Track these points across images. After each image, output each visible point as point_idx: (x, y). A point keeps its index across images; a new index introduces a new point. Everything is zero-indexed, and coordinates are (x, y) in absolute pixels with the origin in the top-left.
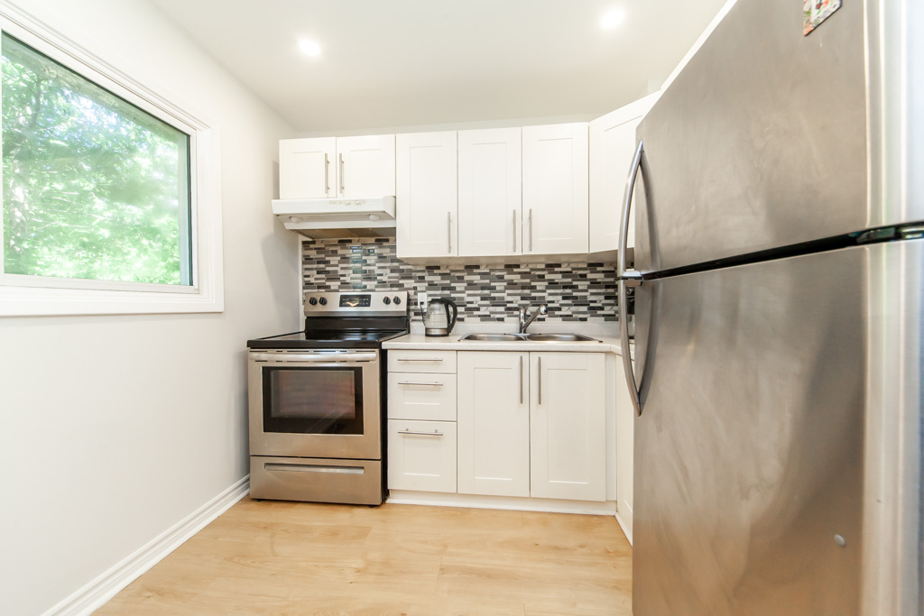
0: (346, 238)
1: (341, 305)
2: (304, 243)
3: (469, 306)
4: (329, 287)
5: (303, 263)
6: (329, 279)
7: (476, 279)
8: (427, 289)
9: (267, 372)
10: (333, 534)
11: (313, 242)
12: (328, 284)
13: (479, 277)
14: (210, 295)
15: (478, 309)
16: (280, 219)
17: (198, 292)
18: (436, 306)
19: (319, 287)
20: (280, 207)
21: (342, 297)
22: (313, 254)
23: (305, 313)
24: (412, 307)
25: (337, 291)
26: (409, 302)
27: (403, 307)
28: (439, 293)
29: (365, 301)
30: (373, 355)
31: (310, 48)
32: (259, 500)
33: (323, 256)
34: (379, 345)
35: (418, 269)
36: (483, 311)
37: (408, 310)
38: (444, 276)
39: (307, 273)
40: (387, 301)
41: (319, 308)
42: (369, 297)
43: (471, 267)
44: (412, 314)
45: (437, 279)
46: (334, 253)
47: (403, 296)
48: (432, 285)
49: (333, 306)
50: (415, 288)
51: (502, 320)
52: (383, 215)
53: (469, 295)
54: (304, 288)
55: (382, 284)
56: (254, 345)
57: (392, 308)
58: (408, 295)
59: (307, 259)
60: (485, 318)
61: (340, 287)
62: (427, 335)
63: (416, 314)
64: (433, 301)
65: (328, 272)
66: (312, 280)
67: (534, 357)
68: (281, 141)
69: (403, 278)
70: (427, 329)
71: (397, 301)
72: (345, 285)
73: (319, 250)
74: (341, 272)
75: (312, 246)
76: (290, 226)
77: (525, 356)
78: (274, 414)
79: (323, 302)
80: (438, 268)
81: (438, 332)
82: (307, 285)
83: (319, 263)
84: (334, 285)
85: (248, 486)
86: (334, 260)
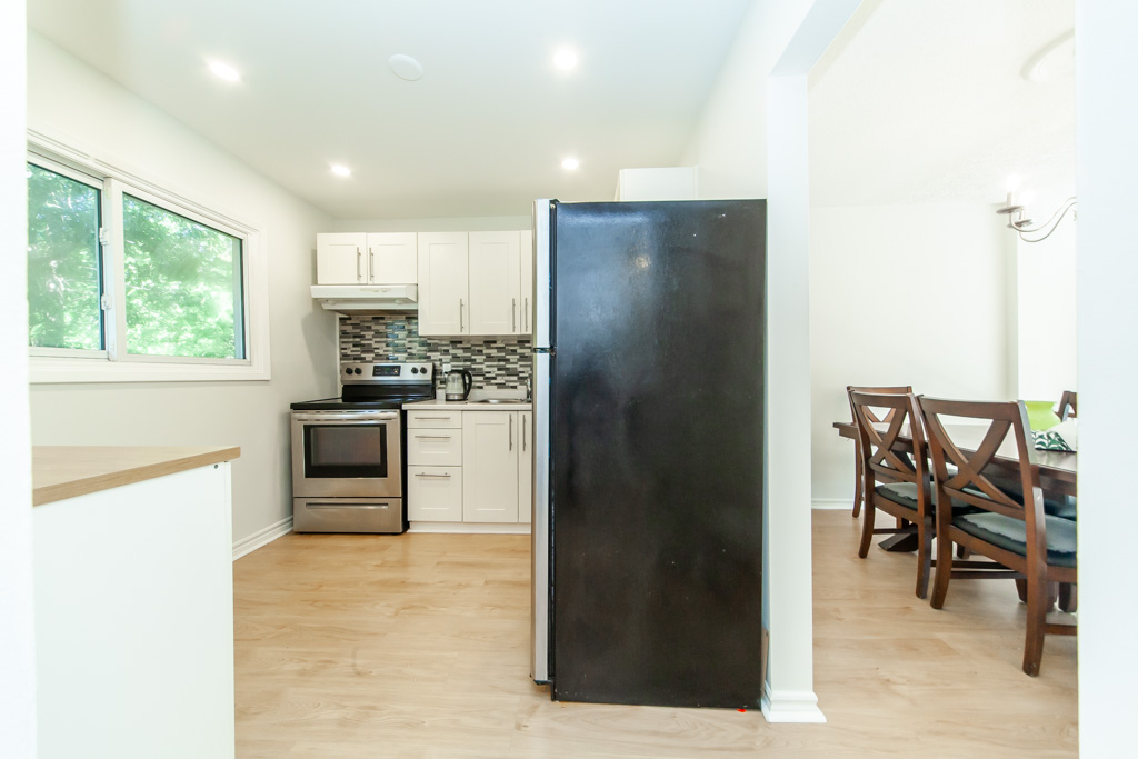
0: (379, 316)
1: (374, 375)
2: (341, 319)
3: (487, 375)
4: (364, 358)
5: (341, 337)
6: (364, 352)
7: (494, 352)
8: (452, 361)
9: (307, 429)
10: (362, 549)
11: (350, 319)
12: (363, 355)
13: (495, 351)
14: (260, 367)
15: (494, 378)
16: (318, 302)
17: (250, 364)
18: (457, 375)
19: (355, 359)
20: (319, 292)
21: (375, 367)
22: (349, 329)
23: (342, 382)
24: (438, 377)
25: (371, 362)
26: (435, 371)
27: (428, 377)
28: (461, 365)
29: (395, 370)
30: (395, 414)
31: (341, 171)
32: (302, 533)
33: (358, 331)
34: (399, 407)
35: (443, 343)
36: (499, 380)
37: (434, 379)
38: (466, 349)
39: (344, 346)
40: (415, 371)
41: (355, 378)
42: (399, 367)
43: (489, 342)
44: (438, 382)
45: (460, 353)
46: (369, 328)
47: (429, 367)
48: (455, 358)
49: (368, 376)
50: (441, 360)
51: (515, 387)
52: (407, 301)
53: (487, 366)
54: (341, 359)
55: (411, 356)
56: (296, 407)
57: (419, 377)
58: (434, 366)
59: (344, 334)
60: (501, 386)
61: (374, 359)
62: (447, 400)
63: (441, 383)
64: (453, 372)
65: (363, 345)
66: (348, 352)
67: (521, 414)
68: (319, 235)
69: (430, 351)
70: (447, 395)
71: (424, 371)
72: (378, 357)
73: (355, 326)
74: (375, 346)
75: (348, 322)
76: (326, 307)
77: (514, 415)
78: (313, 462)
79: (358, 371)
80: (461, 342)
81: (456, 398)
82: (344, 357)
83: (355, 337)
84: (369, 357)
85: (292, 525)
86: (369, 335)
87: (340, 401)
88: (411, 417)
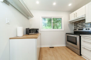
0: (80, 21)
1: (78, 30)
17: (62, 29)
22: (75, 24)
23: (74, 31)
29: (83, 29)
34: (79, 35)
40: (86, 29)
47: (90, 28)
52: (82, 18)
59: (74, 25)
78: (68, 40)
79: (76, 30)
82: (75, 28)
84: (78, 28)
85: (66, 45)
86: (78, 25)
87: (73, 33)
88: (82, 37)
